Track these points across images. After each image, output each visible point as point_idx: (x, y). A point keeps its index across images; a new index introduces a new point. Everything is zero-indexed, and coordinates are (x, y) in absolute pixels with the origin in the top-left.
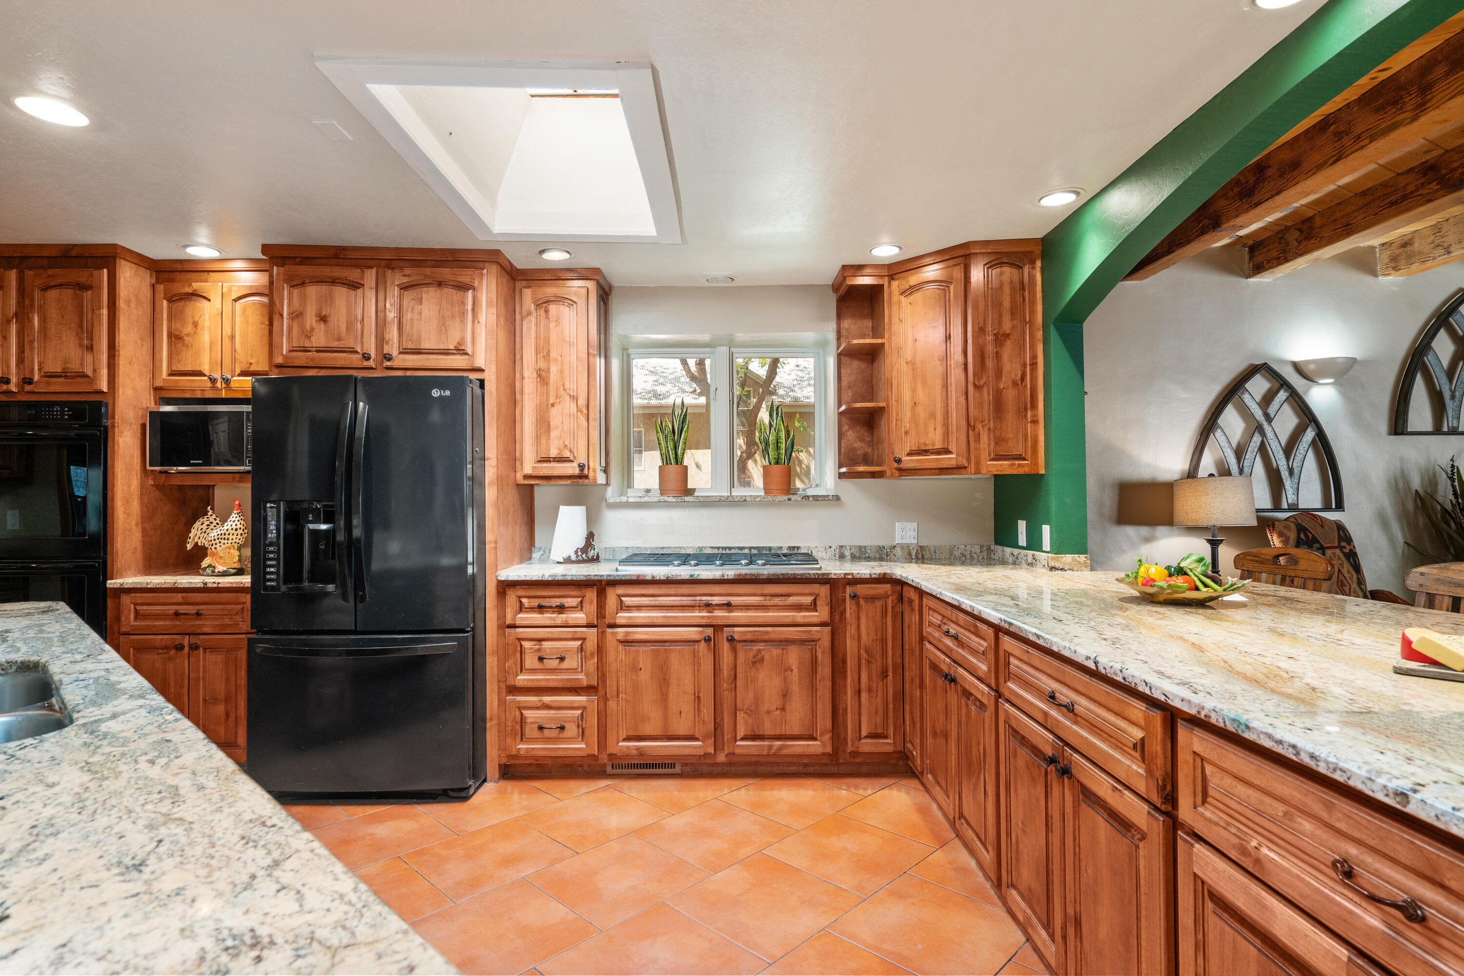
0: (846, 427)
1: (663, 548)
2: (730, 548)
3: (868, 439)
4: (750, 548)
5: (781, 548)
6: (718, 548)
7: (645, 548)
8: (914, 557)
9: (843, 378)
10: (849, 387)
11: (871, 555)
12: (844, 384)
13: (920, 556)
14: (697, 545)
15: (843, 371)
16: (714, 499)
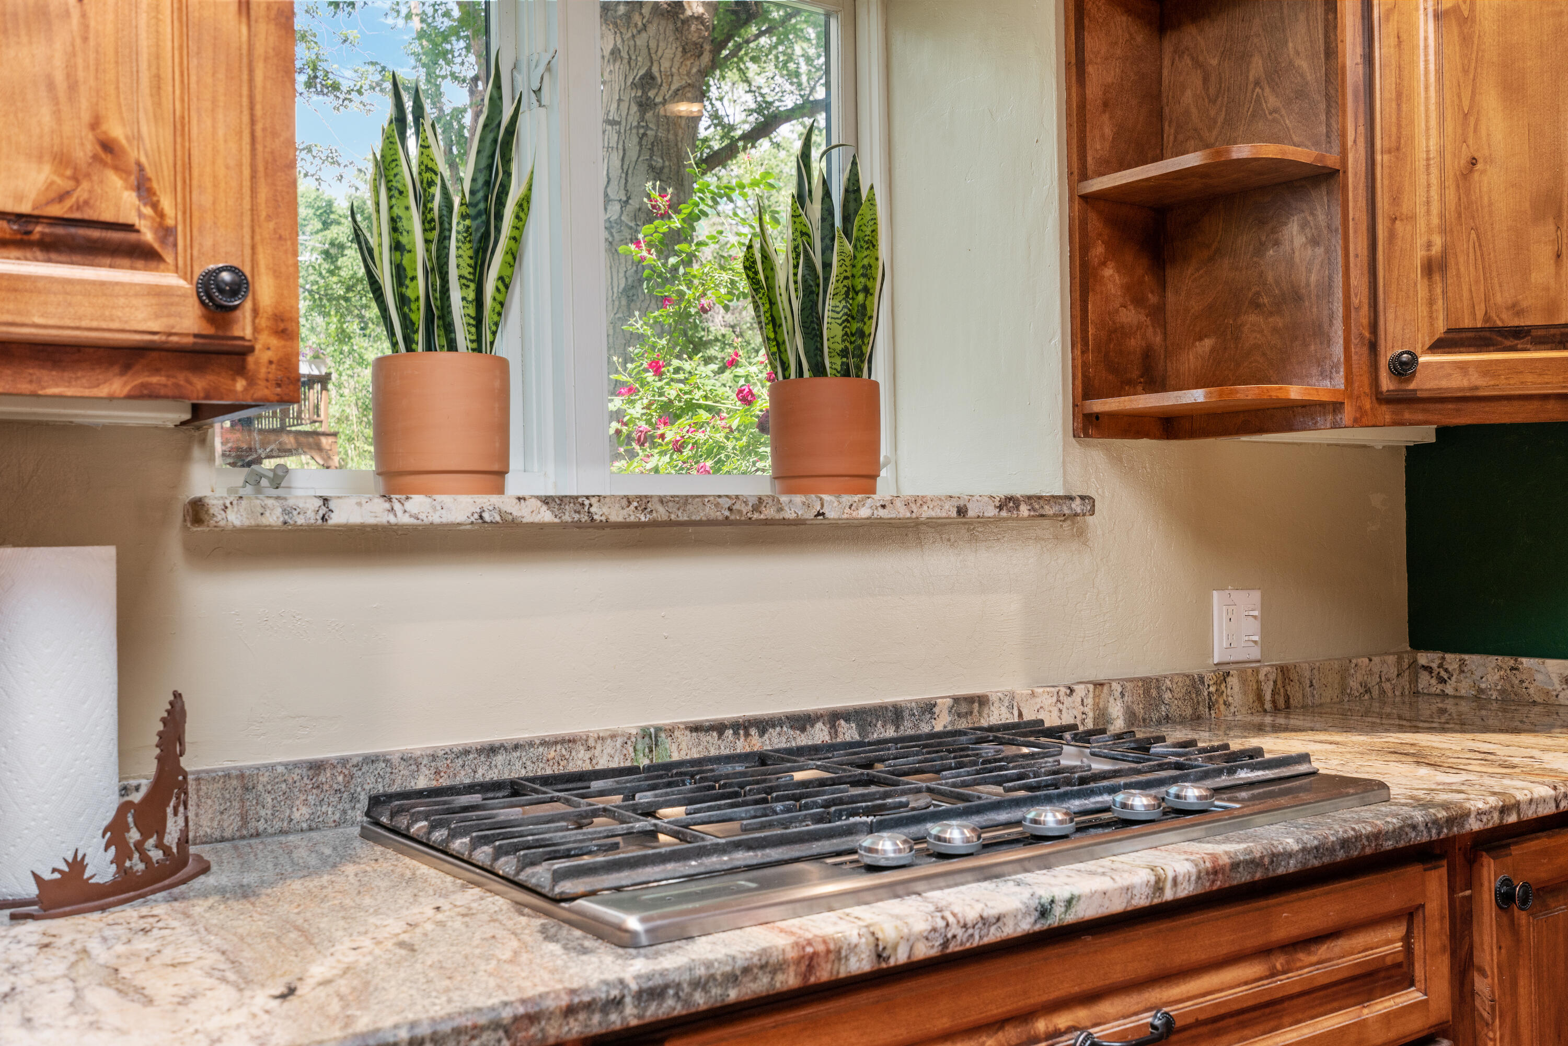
0: (1098, 250)
1: (491, 750)
2: (763, 725)
3: (1153, 299)
4: (834, 718)
5: (929, 708)
6: (719, 728)
7: (411, 761)
8: (1268, 706)
9: (1090, 69)
10: (1106, 104)
11: (1174, 712)
12: (1093, 90)
13: (1281, 703)
14: (631, 725)
15: (1090, 43)
16: (710, 512)
